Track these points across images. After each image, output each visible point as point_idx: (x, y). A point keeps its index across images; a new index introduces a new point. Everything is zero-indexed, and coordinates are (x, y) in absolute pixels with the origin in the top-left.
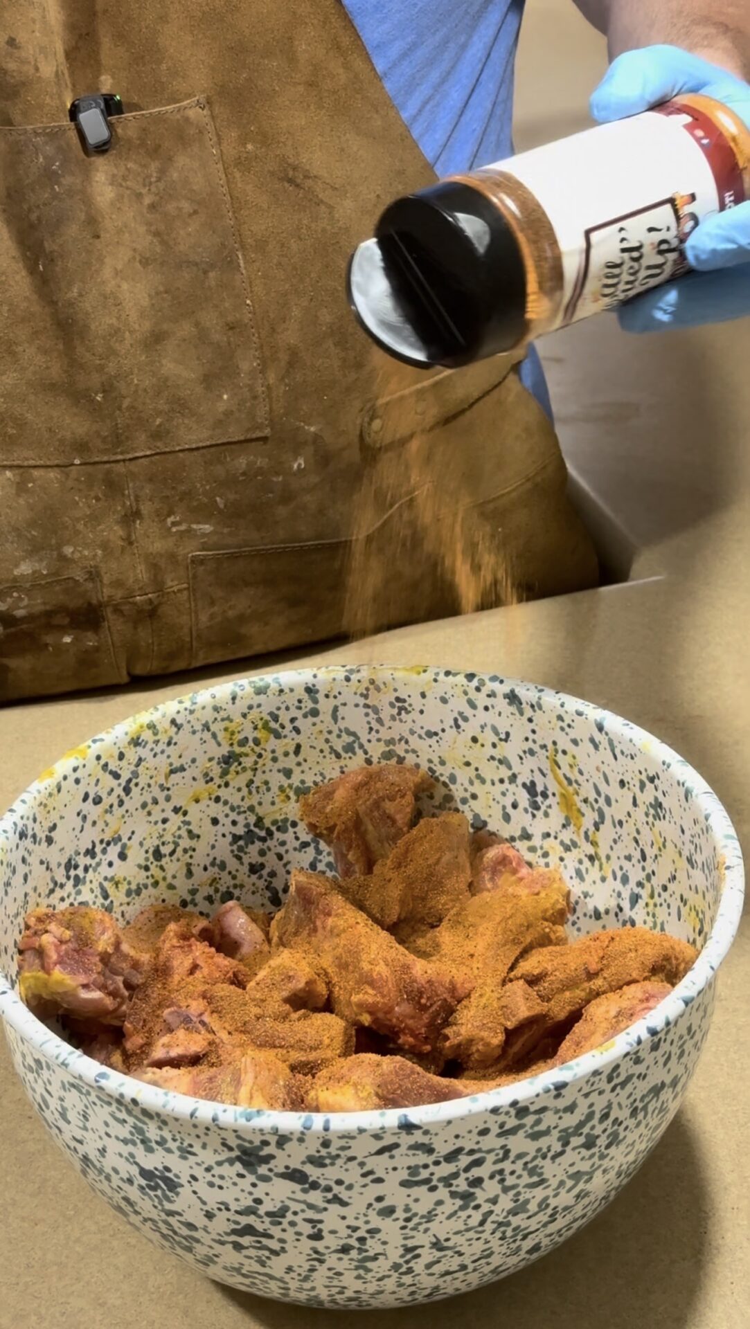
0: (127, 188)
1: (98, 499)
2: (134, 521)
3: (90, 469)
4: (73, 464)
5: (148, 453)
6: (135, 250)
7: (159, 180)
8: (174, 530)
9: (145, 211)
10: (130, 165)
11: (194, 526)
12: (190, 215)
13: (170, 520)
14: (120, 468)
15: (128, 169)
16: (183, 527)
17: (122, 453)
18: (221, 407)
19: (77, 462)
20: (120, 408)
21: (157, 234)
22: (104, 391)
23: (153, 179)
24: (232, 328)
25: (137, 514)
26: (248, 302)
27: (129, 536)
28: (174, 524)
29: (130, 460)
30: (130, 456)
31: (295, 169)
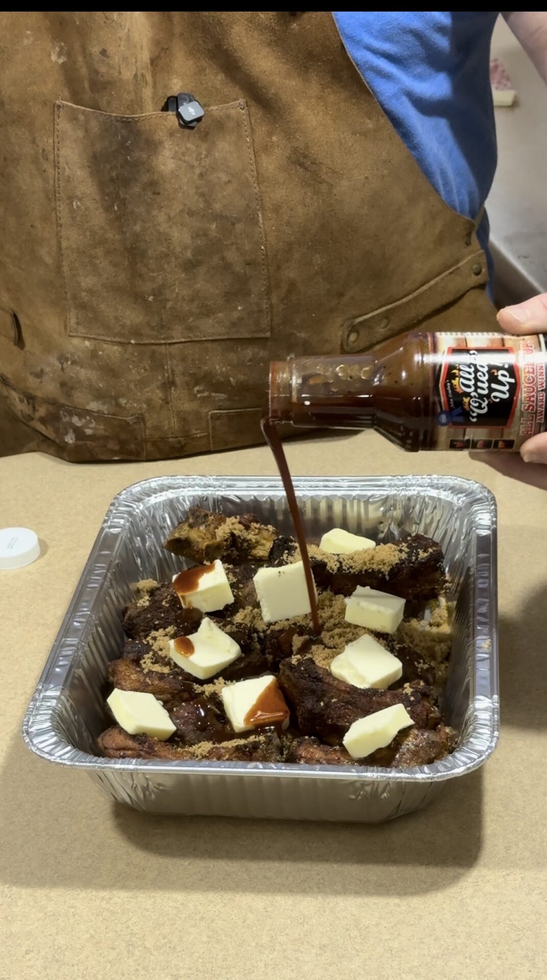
0: (185, 162)
1: (145, 370)
2: (170, 388)
3: (142, 348)
4: (130, 343)
5: (183, 340)
6: (185, 205)
7: (206, 156)
8: (199, 395)
9: (196, 177)
10: (189, 145)
11: (213, 394)
12: (226, 183)
13: (197, 388)
14: (163, 349)
15: (187, 149)
16: (206, 394)
17: (164, 339)
18: (236, 315)
19: (133, 342)
20: (165, 308)
21: (202, 195)
22: (154, 295)
23: (203, 156)
24: (249, 264)
25: (173, 383)
26: (263, 248)
27: (166, 397)
28: (199, 392)
29: (170, 344)
30: (170, 341)
31: (305, 157)
